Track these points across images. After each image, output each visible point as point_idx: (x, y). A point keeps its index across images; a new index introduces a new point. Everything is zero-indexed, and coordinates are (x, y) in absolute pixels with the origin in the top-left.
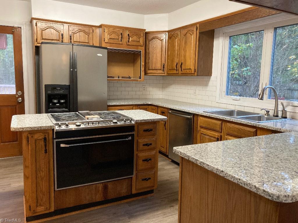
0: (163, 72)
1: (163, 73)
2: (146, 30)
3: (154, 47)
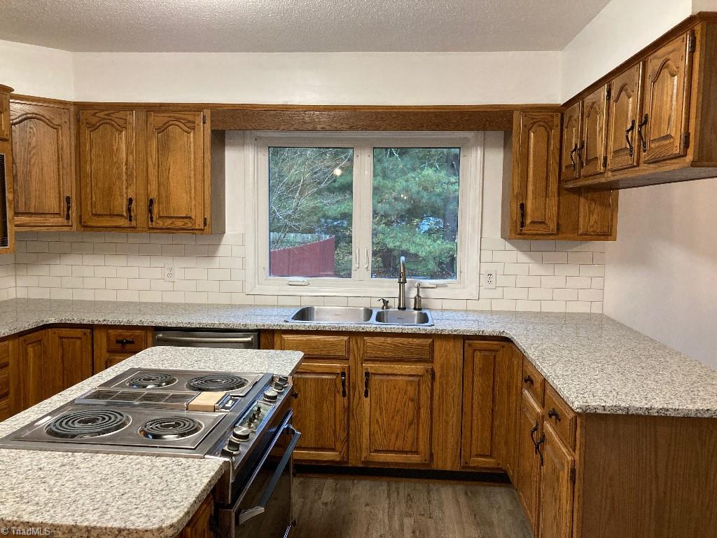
0: (65, 222)
1: (66, 224)
2: (13, 90)
3: (30, 144)
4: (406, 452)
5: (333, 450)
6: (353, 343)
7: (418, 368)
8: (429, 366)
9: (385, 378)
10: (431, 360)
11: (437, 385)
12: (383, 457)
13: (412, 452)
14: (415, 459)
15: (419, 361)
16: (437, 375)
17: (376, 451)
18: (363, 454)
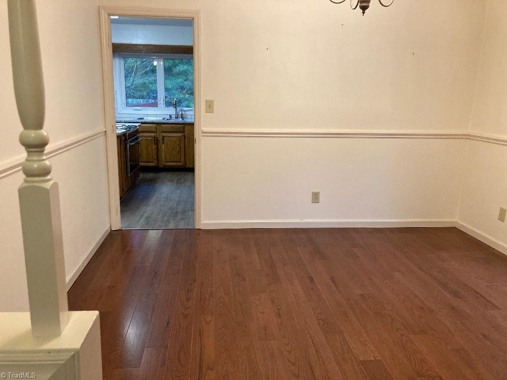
4: (177, 162)
5: (153, 162)
6: (158, 127)
7: (180, 135)
8: (183, 134)
9: (169, 138)
10: (184, 132)
11: (186, 139)
12: (169, 164)
13: (179, 162)
14: (180, 164)
15: (180, 132)
16: (186, 137)
17: (167, 162)
18: (163, 163)
